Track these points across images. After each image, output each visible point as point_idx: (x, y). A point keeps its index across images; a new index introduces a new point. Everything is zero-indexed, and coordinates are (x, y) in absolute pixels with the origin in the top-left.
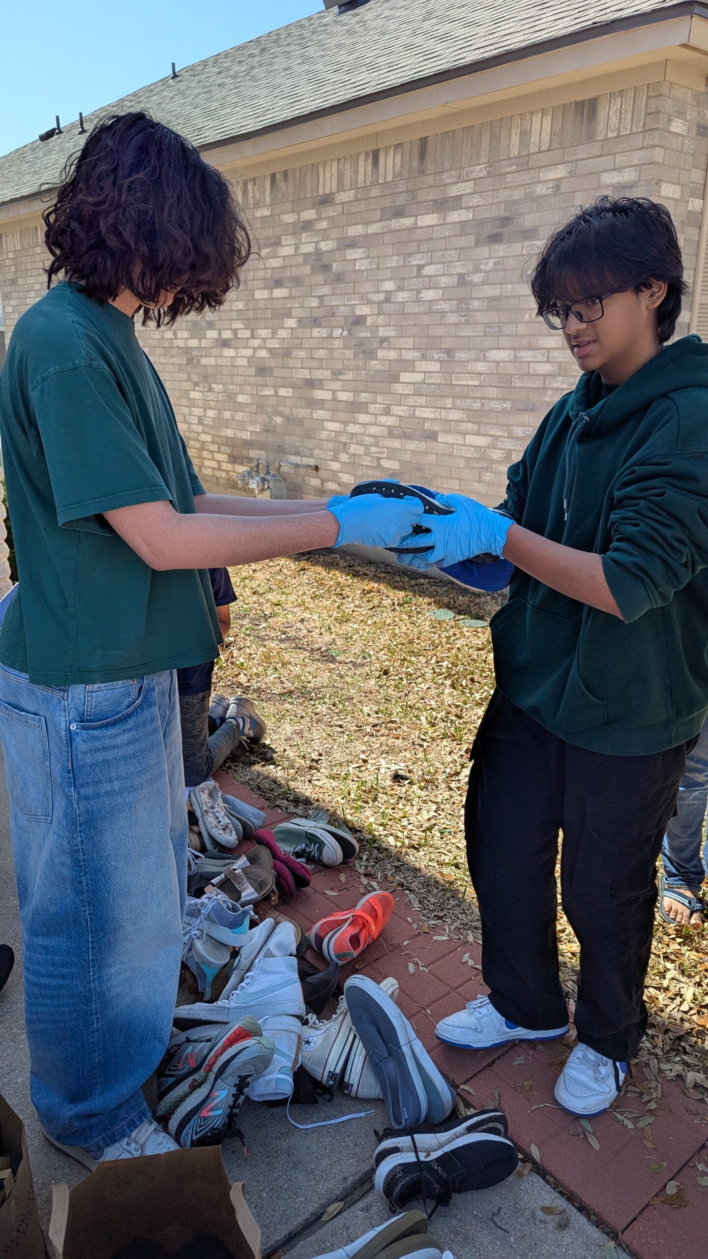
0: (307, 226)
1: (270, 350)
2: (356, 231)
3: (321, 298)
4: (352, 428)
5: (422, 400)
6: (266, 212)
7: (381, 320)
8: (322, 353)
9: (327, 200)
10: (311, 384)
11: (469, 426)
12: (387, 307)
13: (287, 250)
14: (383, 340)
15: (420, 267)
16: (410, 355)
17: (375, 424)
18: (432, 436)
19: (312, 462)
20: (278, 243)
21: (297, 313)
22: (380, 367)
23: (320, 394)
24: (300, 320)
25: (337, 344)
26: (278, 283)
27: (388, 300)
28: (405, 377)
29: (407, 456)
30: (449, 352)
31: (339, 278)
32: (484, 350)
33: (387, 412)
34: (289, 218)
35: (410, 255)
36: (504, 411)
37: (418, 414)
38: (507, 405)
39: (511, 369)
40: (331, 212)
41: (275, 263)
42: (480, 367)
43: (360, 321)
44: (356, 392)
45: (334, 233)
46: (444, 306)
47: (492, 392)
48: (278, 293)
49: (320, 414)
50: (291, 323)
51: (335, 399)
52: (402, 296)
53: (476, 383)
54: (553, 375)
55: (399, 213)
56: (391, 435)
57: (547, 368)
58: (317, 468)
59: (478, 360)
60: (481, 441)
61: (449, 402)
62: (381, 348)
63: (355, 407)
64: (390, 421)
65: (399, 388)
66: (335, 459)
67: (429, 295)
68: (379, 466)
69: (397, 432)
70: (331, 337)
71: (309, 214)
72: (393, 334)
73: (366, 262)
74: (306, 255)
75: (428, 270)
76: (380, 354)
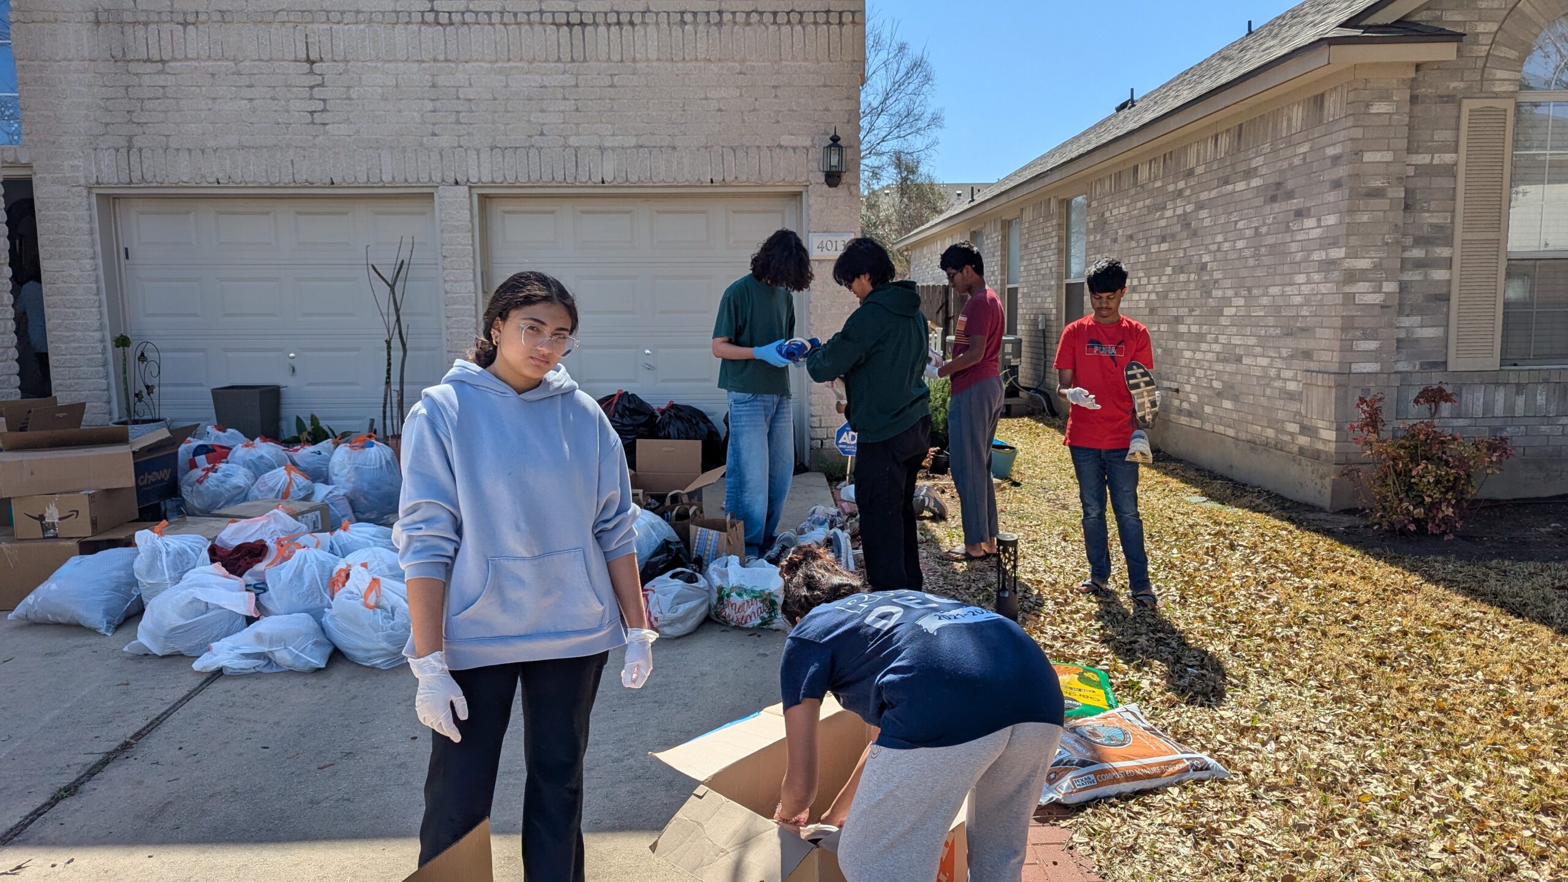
0: (1180, 193)
1: (1157, 293)
2: (1204, 196)
3: (1185, 249)
4: (1198, 356)
5: (1234, 329)
6: (1158, 184)
7: (1215, 265)
8: (1183, 295)
9: (1190, 173)
10: (1178, 320)
11: (1258, 350)
12: (1219, 255)
13: (1169, 213)
14: (1216, 281)
15: (1236, 222)
16: (1230, 293)
17: (1209, 351)
18: (1239, 360)
19: (1174, 385)
20: (1164, 208)
21: (1172, 262)
22: (1213, 304)
23: (1183, 328)
24: (1174, 268)
25: (1192, 286)
26: (1163, 239)
27: (1219, 250)
28: (1228, 311)
29: (1226, 377)
30: (1249, 290)
31: (1195, 234)
32: (1267, 287)
33: (1216, 341)
34: (1171, 188)
35: (1231, 213)
36: (1277, 336)
37: (1233, 342)
38: (1278, 331)
39: (1280, 302)
40: (1193, 182)
41: (1163, 223)
42: (1265, 301)
43: (1203, 267)
44: (1201, 325)
45: (1193, 199)
46: (1247, 253)
47: (1271, 321)
48: (1164, 246)
49: (1182, 345)
50: (1169, 270)
51: (1189, 332)
52: (1226, 246)
53: (1262, 314)
54: (1302, 305)
55: (1226, 183)
56: (1218, 360)
57: (1298, 300)
58: (1177, 391)
59: (1263, 295)
60: (1264, 362)
61: (1248, 330)
62: (1214, 288)
63: (1200, 338)
64: (1217, 348)
65: (1224, 321)
66: (1188, 382)
67: (1240, 244)
68: (1211, 387)
69: (1221, 356)
70: (1189, 281)
71: (1181, 185)
72: (1220, 276)
73: (1208, 220)
74: (1179, 216)
75: (1240, 225)
76: (1214, 293)
